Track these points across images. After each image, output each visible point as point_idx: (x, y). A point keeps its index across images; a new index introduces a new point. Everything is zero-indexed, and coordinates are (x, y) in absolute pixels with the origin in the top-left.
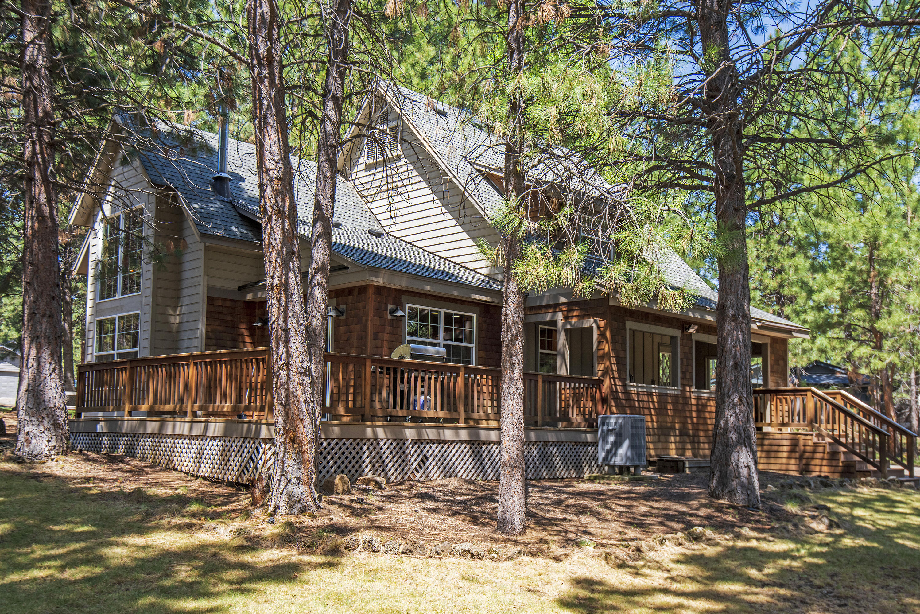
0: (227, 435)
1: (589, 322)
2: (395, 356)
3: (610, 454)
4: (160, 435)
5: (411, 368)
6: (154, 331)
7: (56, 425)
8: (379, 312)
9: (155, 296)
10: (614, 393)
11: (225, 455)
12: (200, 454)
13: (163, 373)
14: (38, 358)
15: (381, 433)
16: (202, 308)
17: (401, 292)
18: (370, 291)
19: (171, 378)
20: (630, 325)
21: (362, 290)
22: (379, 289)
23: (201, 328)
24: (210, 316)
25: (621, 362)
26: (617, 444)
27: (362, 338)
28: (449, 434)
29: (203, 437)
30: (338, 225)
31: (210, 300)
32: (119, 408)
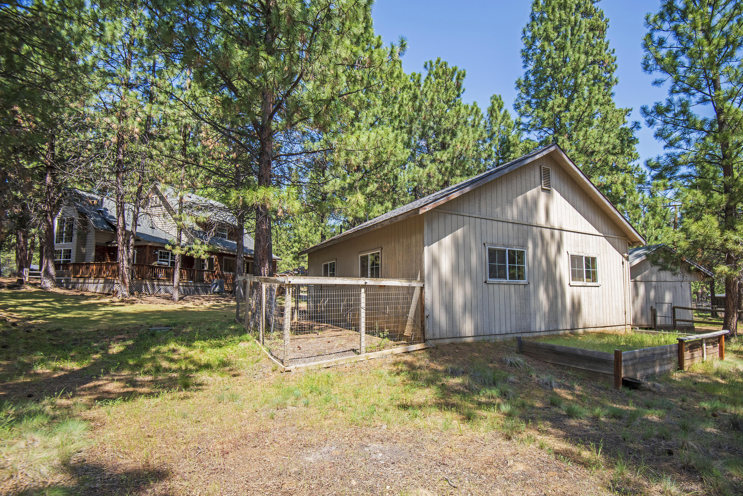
0: (105, 283)
1: (213, 257)
2: (153, 264)
3: (214, 289)
4: (84, 283)
5: (157, 267)
6: (77, 254)
7: (53, 280)
8: (150, 253)
9: (77, 244)
10: (218, 274)
11: (104, 288)
12: (97, 287)
13: (84, 267)
14: (47, 262)
15: (148, 283)
16: (94, 248)
17: (157, 247)
18: (148, 247)
19: (87, 268)
20: (224, 257)
21: (146, 246)
22: (150, 246)
23: (93, 254)
24: (96, 251)
25: (221, 267)
26: (216, 287)
27: (145, 259)
28: (167, 283)
29: (98, 283)
30: (139, 225)
31: (96, 246)
32: (69, 276)
